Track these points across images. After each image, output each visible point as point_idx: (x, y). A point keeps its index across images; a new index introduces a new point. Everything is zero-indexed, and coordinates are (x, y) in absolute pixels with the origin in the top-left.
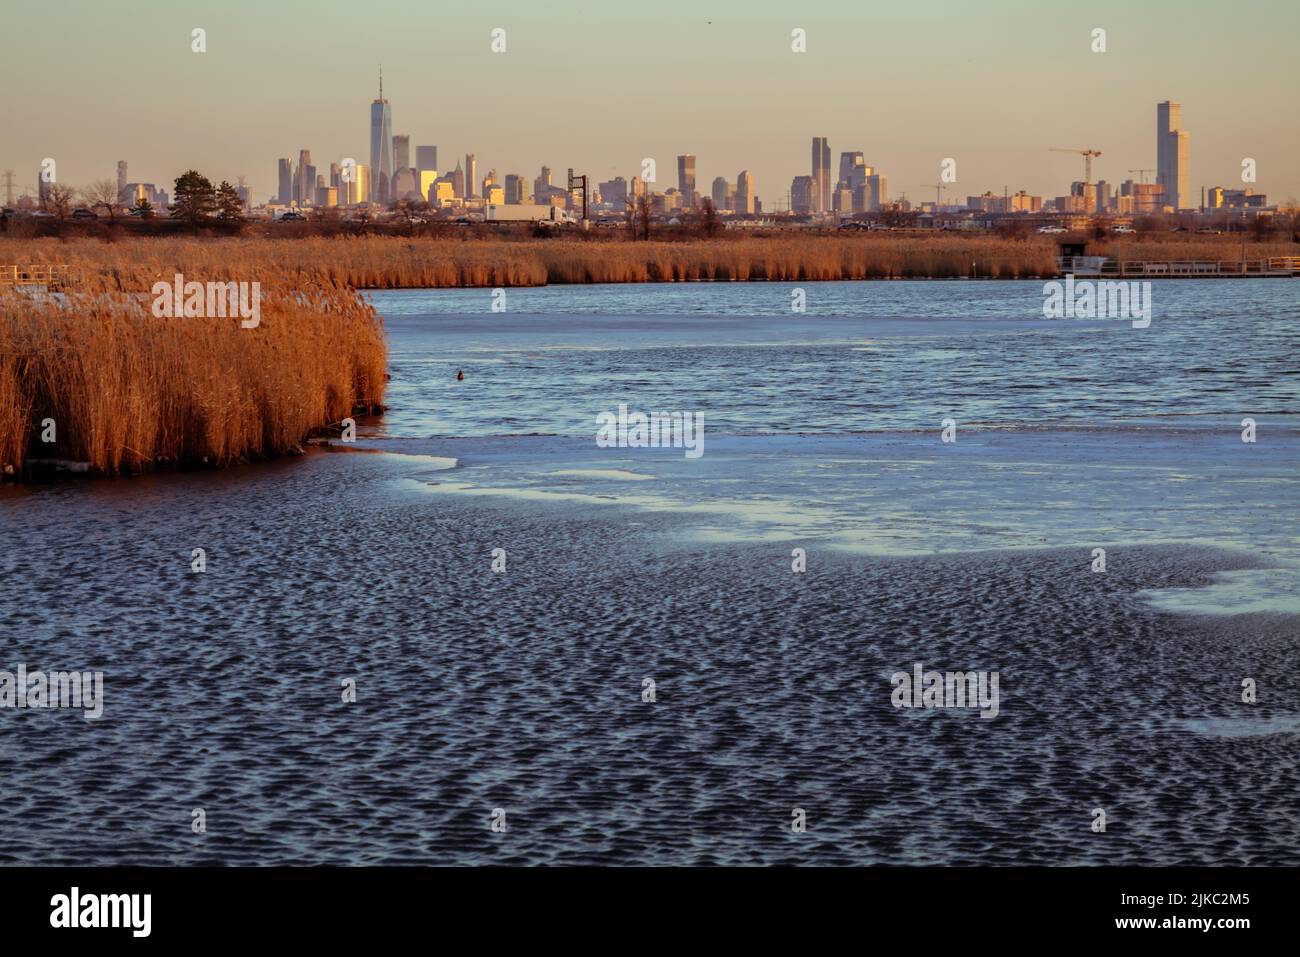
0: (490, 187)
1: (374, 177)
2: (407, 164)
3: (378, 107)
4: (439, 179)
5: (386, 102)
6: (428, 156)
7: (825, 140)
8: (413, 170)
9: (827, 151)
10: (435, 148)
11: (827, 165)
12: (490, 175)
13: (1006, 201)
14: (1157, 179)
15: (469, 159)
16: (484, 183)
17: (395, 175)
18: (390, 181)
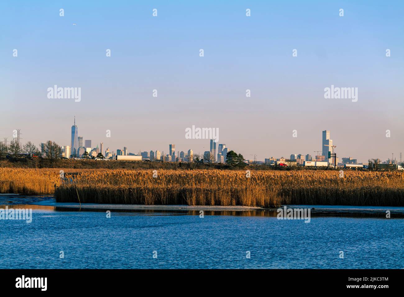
0: (108, 153)
1: (72, 150)
2: (82, 145)
3: (74, 128)
4: (92, 151)
5: (76, 126)
6: (88, 143)
7: (214, 140)
8: (84, 147)
9: (215, 144)
10: (91, 141)
11: (215, 148)
12: (107, 149)
14: (322, 154)
15: (101, 145)
16: (106, 152)
17: (79, 149)
18: (77, 151)
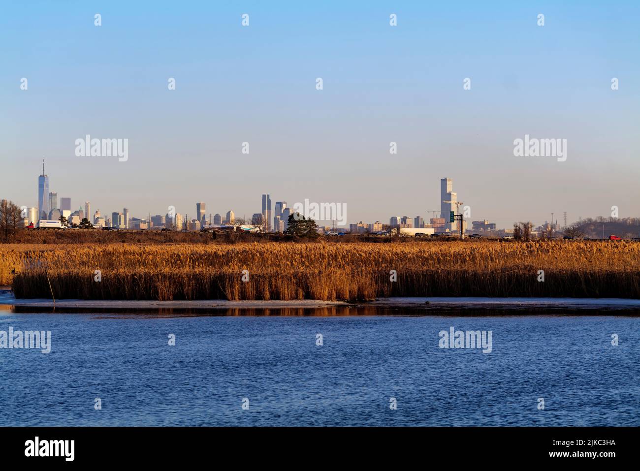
0: (98, 218)
1: (40, 214)
2: (56, 207)
3: (42, 178)
4: (72, 215)
5: (46, 175)
6: (66, 203)
7: (268, 196)
8: (59, 210)
9: (269, 201)
10: (70, 199)
11: (269, 208)
12: (97, 212)
13: (371, 226)
14: (441, 216)
15: (87, 206)
16: (94, 216)
17: (51, 212)
18: (48, 215)
